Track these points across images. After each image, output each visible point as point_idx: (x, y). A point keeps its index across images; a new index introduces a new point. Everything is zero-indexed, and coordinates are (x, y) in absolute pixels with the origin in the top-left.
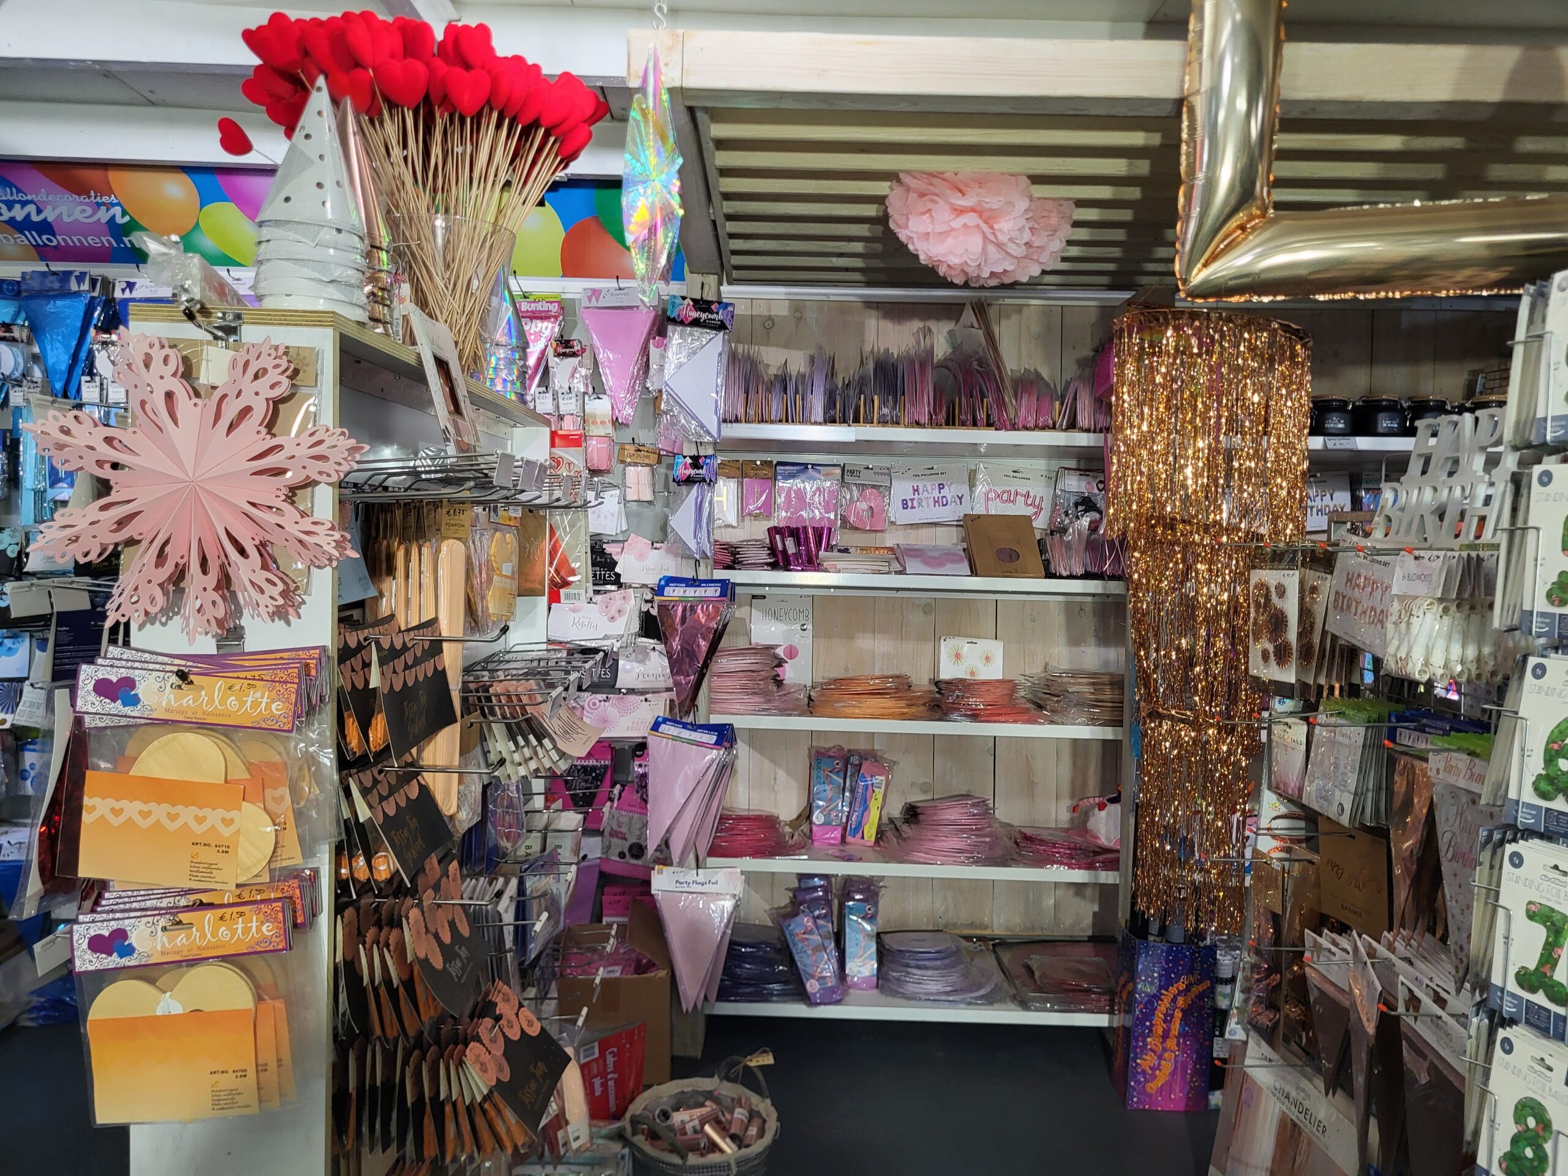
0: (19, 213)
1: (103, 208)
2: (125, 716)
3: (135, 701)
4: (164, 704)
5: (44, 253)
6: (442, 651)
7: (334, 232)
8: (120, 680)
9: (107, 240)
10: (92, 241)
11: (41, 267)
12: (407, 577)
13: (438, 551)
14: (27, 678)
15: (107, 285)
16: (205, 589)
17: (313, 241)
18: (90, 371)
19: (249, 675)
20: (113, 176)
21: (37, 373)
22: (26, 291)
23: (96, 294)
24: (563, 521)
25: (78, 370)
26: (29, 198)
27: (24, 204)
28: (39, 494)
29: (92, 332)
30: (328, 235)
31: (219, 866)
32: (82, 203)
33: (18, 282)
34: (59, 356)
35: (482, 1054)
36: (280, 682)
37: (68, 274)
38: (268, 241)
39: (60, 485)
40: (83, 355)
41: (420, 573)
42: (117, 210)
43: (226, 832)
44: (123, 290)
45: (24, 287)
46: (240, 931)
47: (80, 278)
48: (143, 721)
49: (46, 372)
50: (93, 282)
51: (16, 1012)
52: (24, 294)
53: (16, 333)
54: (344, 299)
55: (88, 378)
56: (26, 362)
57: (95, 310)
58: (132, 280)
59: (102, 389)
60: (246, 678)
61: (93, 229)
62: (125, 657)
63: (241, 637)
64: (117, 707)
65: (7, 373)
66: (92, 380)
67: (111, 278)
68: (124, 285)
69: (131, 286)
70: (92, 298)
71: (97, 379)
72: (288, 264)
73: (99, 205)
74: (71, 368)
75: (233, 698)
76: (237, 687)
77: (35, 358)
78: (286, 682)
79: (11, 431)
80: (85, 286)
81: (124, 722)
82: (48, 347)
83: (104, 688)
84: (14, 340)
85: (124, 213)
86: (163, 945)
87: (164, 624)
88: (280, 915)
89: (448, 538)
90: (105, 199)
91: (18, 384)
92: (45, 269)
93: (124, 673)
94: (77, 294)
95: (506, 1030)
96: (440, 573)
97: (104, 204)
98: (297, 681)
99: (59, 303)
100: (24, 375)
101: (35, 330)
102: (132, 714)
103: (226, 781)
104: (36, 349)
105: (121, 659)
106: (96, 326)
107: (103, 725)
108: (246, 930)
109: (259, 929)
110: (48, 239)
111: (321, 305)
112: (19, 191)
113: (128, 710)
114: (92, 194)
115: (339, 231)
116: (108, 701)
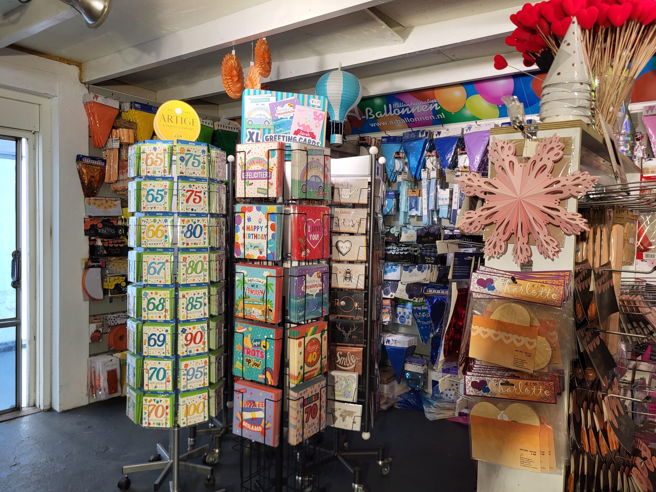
0: (403, 112)
1: (431, 105)
2: (489, 294)
3: (493, 288)
4: (505, 291)
5: (410, 125)
6: (612, 278)
7: (579, 84)
8: (487, 279)
9: (432, 117)
10: (427, 118)
11: (410, 130)
12: (594, 241)
13: (610, 230)
14: (400, 280)
15: (431, 134)
16: (523, 243)
17: (570, 90)
18: (424, 167)
19: (541, 281)
20: (436, 91)
21: (407, 169)
22: (404, 139)
23: (427, 138)
24: (646, 219)
25: (420, 167)
26: (407, 105)
27: (405, 108)
28: (406, 213)
29: (425, 152)
30: (578, 86)
31: (527, 362)
32: (424, 104)
33: (402, 137)
34: (414, 162)
35: (639, 475)
36: (555, 285)
37: (418, 131)
38: (548, 94)
39: (413, 210)
40: (422, 161)
41: (601, 240)
42: (436, 105)
43: (530, 348)
44: (436, 135)
45: (404, 138)
46: (534, 391)
47: (422, 133)
48: (495, 297)
49: (409, 168)
50: (427, 133)
51: (393, 402)
52: (403, 141)
53: (401, 156)
54: (583, 114)
55: (424, 170)
56: (403, 165)
57: (426, 144)
58: (440, 131)
59: (428, 173)
60: (540, 282)
61: (427, 114)
62: (486, 270)
63: (531, 265)
64: (486, 290)
65: (397, 170)
66: (425, 170)
67: (432, 131)
68: (437, 133)
69: (439, 133)
70: (426, 139)
71: (427, 169)
72: (557, 102)
73: (430, 104)
74: (418, 166)
75: (534, 290)
76: (536, 286)
77: (406, 164)
78: (558, 285)
79: (397, 191)
80: (424, 135)
81: (488, 297)
82: (411, 159)
83: (481, 282)
84: (400, 158)
85: (438, 105)
86: (501, 390)
87: (498, 258)
88: (553, 388)
89: (617, 224)
90: (432, 101)
91: (400, 173)
92: (411, 131)
93: (489, 277)
94: (421, 138)
95: (647, 465)
96: (612, 240)
97: (432, 103)
98: (563, 285)
99: (415, 143)
100: (403, 170)
101: (406, 153)
102: (492, 294)
103: (530, 326)
104: (407, 160)
105: (485, 271)
106: (427, 150)
107: (480, 297)
108: (537, 392)
109: (543, 392)
110: (412, 120)
111: (571, 118)
112: (404, 103)
113: (490, 292)
114: (428, 100)
115: (582, 84)
116: (482, 288)
